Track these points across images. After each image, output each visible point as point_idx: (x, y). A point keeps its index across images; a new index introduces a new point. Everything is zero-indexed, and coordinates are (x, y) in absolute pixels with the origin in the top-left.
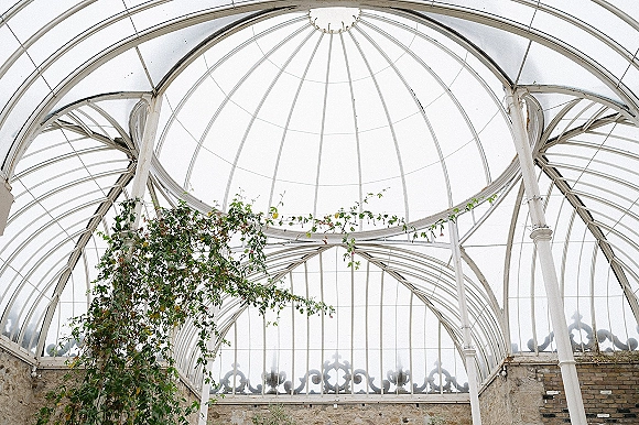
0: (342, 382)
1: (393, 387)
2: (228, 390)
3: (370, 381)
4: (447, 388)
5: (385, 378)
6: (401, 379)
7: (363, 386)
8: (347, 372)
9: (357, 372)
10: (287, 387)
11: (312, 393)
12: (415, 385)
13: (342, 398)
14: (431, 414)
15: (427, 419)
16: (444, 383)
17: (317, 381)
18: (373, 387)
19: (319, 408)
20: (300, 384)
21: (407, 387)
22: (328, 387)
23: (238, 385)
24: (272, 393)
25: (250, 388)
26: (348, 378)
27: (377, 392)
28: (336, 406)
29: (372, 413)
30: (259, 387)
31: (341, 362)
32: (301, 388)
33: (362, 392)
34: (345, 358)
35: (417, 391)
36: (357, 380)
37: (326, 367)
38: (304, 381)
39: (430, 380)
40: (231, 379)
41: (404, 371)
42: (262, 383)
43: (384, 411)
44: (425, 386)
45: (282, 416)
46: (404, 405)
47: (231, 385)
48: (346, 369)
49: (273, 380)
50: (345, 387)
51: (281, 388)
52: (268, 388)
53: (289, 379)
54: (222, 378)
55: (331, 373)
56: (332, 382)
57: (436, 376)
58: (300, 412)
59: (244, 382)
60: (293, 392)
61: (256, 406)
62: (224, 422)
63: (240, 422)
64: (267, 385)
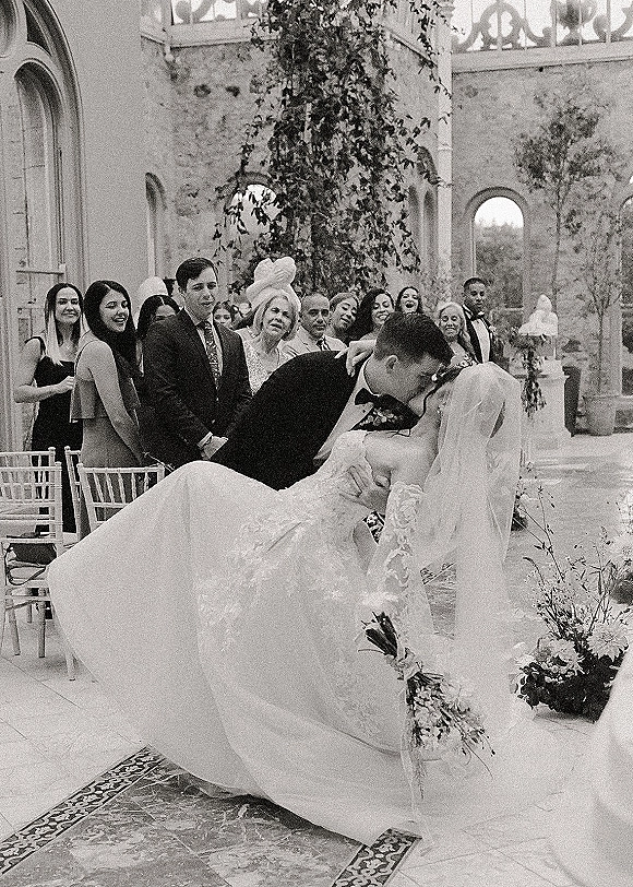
2: (488, 41)
10: (598, 27)
20: (622, 19)
23: (507, 30)
24: (571, 42)
25: (531, 36)
30: (546, 32)
32: (625, 27)
40: (493, 20)
42: (550, 24)
45: (584, 86)
47: (493, 33)
49: (571, 16)
51: (587, 31)
52: (563, 32)
53: (601, 11)
54: (477, 20)
58: (624, 74)
59: (518, 24)
60: (608, 38)
61: (541, 70)
62: (487, 102)
63: (515, 100)
64: (560, 27)
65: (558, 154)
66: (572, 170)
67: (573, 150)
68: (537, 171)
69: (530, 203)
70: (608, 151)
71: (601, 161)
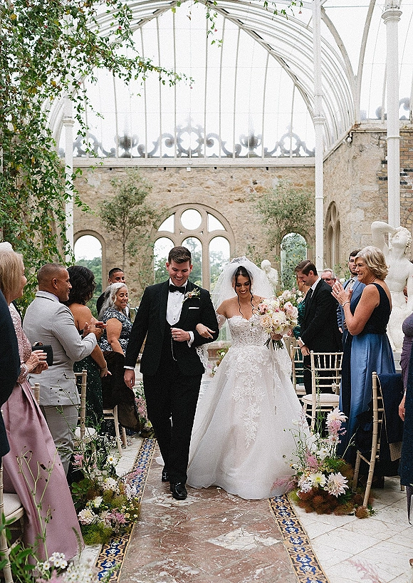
0: (194, 146)
1: (245, 151)
3: (222, 144)
4: (297, 151)
5: (238, 142)
6: (252, 143)
7: (215, 149)
8: (200, 136)
9: (210, 135)
10: (140, 149)
11: (166, 156)
12: (265, 150)
13: (196, 162)
14: (280, 177)
15: (276, 181)
16: (294, 148)
17: (170, 143)
18: (225, 151)
19: (172, 171)
20: (153, 147)
21: (258, 151)
22: (181, 150)
23: (91, 147)
24: (126, 156)
25: (104, 152)
26: (201, 142)
27: (230, 155)
28: (189, 169)
29: (223, 176)
30: (113, 151)
31: (194, 125)
32: (154, 151)
33: (214, 156)
34: (197, 122)
35: (267, 155)
36: (210, 143)
37: (178, 130)
38: (156, 144)
39: (280, 144)
41: (256, 135)
42: (115, 146)
43: (235, 173)
44: (275, 150)
45: (138, 179)
46: (254, 168)
47: (84, 148)
48: (198, 132)
49: (126, 143)
50: (198, 150)
51: (134, 151)
52: (122, 151)
53: (141, 142)
55: (184, 136)
56: (185, 146)
57: (287, 140)
58: (155, 174)
59: (98, 145)
60: (146, 156)
61: (111, 169)
62: (81, 184)
63: (97, 184)
64: (120, 148)
65: (124, 212)
66: (130, 222)
67: (133, 211)
68: (113, 221)
69: (106, 239)
70: (150, 213)
71: (146, 218)
